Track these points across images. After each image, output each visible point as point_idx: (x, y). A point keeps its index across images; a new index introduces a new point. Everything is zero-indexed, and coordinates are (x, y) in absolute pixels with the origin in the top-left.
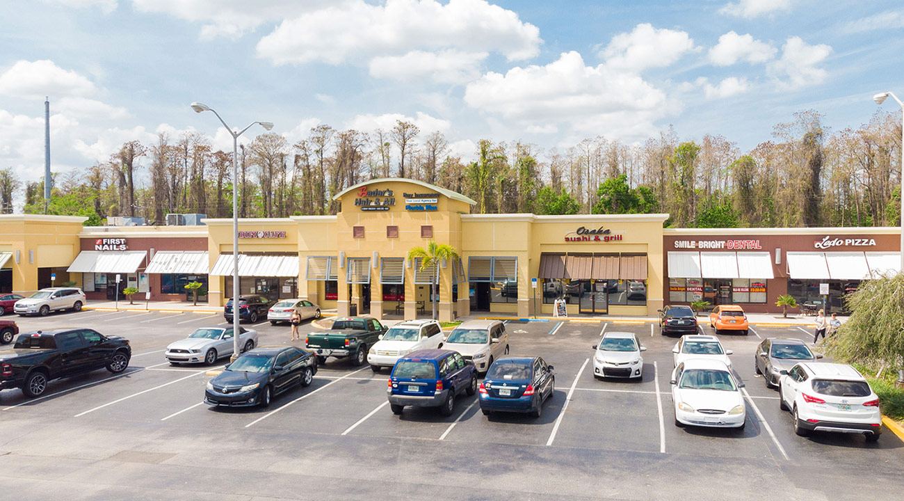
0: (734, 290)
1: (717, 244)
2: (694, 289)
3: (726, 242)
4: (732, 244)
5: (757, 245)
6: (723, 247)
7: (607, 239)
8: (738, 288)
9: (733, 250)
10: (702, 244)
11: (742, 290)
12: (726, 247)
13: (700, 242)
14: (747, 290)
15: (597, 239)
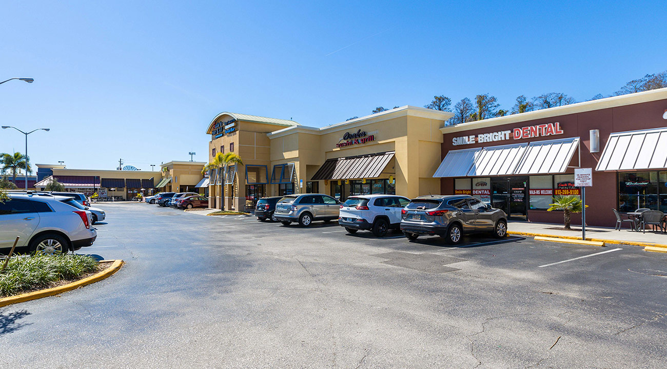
0: (531, 192)
1: (500, 136)
2: (480, 192)
3: (512, 132)
4: (520, 133)
5: (555, 129)
6: (508, 138)
7: (364, 141)
8: (536, 190)
9: (522, 141)
10: (482, 138)
11: (542, 192)
12: (511, 138)
13: (479, 136)
14: (550, 192)
15: (357, 142)
